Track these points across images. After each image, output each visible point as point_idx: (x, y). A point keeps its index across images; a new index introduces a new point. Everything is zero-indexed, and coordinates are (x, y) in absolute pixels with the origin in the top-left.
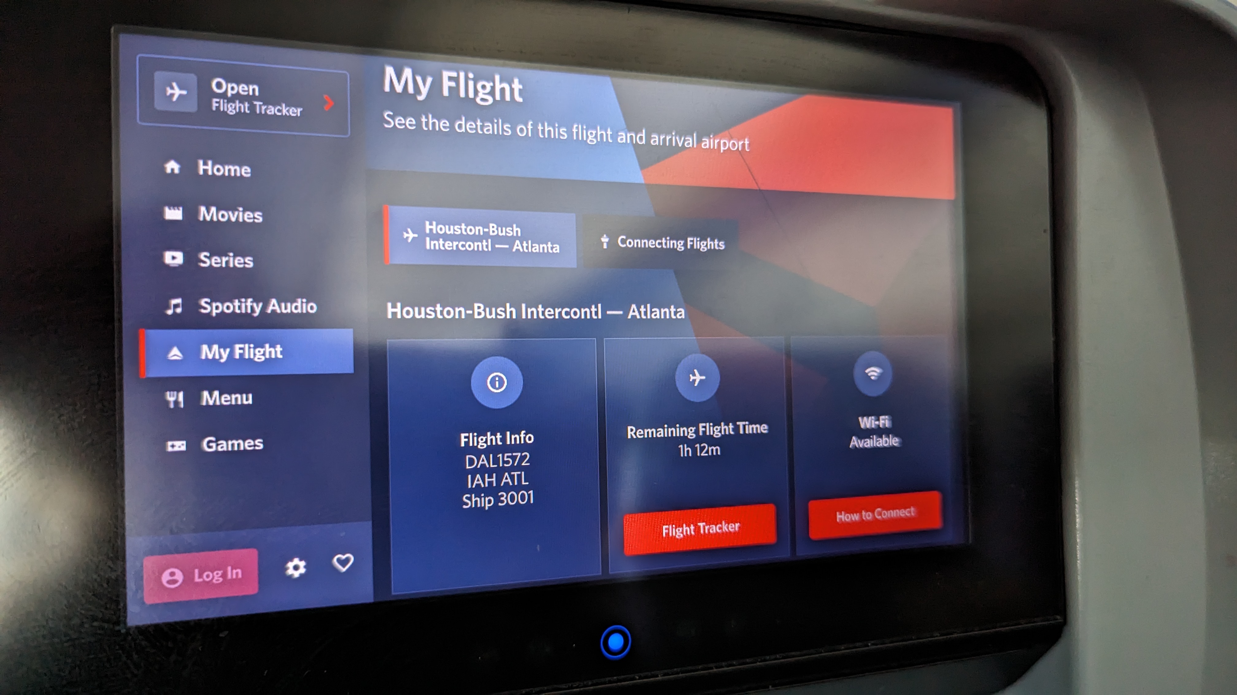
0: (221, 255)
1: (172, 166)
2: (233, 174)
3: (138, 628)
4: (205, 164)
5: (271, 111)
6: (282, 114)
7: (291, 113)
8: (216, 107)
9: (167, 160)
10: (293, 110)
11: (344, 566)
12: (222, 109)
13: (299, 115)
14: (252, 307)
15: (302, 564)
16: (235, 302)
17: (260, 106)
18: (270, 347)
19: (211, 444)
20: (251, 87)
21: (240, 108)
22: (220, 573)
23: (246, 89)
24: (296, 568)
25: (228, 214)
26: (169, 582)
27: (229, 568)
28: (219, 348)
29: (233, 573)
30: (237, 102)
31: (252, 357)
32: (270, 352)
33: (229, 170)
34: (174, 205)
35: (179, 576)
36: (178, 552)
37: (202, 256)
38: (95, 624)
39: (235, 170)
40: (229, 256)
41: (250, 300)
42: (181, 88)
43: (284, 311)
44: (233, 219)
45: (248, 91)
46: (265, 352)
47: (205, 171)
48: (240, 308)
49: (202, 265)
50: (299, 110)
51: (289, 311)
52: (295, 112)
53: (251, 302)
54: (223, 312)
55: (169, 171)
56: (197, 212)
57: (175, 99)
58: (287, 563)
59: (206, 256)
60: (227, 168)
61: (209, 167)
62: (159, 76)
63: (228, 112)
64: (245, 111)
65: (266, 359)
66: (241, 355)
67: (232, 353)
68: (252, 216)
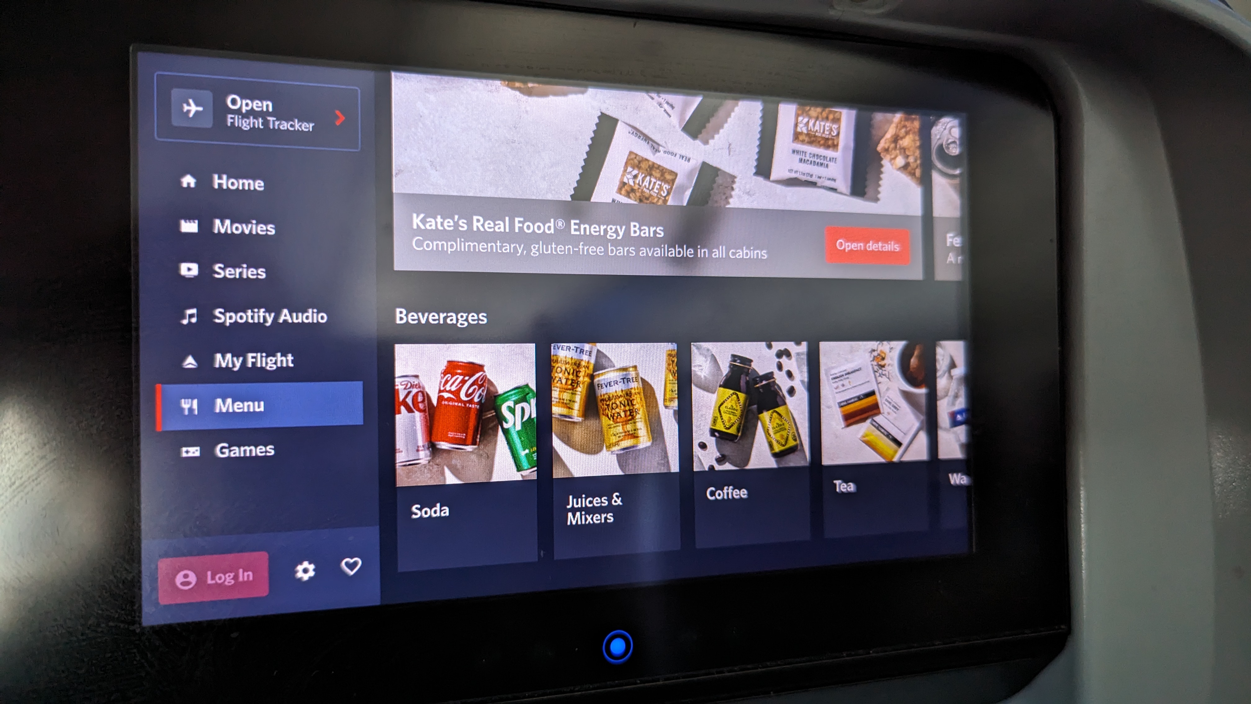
0: (234, 267)
1: (188, 181)
2: (246, 188)
3: (152, 628)
4: (220, 178)
5: (284, 127)
6: (295, 129)
7: (303, 129)
8: (231, 122)
9: (183, 175)
10: (305, 125)
11: (352, 570)
12: (237, 125)
13: (311, 130)
14: (264, 317)
15: (311, 567)
16: (248, 312)
18: (282, 356)
19: (224, 450)
20: (265, 103)
21: (254, 123)
22: (232, 575)
23: (260, 105)
24: (305, 571)
25: (242, 227)
26: (184, 584)
27: (241, 571)
28: (233, 357)
29: (245, 576)
30: (252, 118)
31: (264, 365)
32: (282, 361)
33: (243, 184)
34: (189, 218)
35: (193, 578)
36: (191, 555)
37: (217, 267)
38: (111, 624)
39: (249, 184)
40: (243, 268)
41: (262, 310)
42: (197, 105)
43: (295, 321)
44: (247, 232)
45: (262, 107)
46: (276, 361)
47: (220, 185)
48: (252, 317)
49: (217, 276)
50: (311, 125)
51: (300, 321)
52: (307, 127)
53: (264, 312)
54: (236, 322)
55: (185, 185)
56: (212, 225)
57: (191, 115)
58: (297, 565)
59: (220, 268)
60: (241, 181)
61: (224, 181)
62: (176, 93)
63: (243, 128)
64: (258, 127)
65: (278, 368)
66: (254, 364)
67: (244, 362)
68: (265, 228)
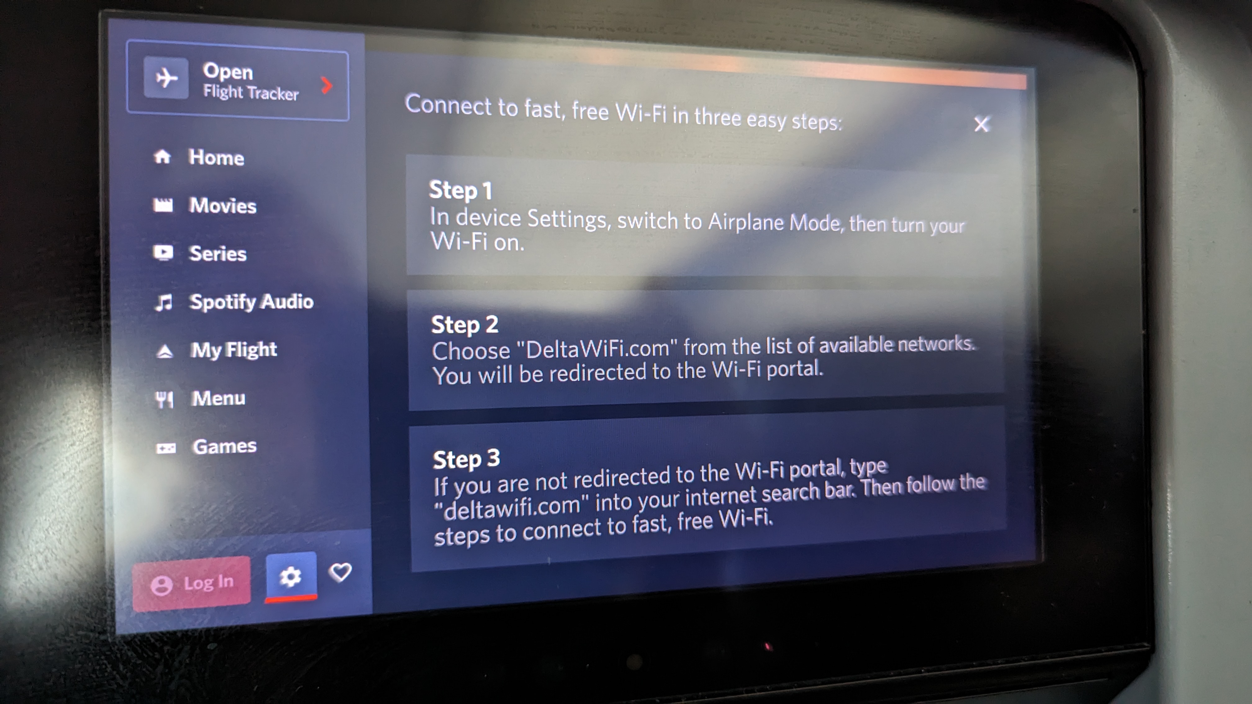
0: (212, 249)
1: (162, 156)
2: (225, 163)
3: (123, 637)
4: (196, 153)
5: (265, 96)
6: (278, 99)
7: (287, 98)
8: (208, 93)
9: (157, 150)
10: (289, 94)
11: (341, 576)
12: (214, 95)
13: (295, 99)
14: (245, 303)
16: (227, 297)
17: (254, 90)
18: (264, 345)
19: (202, 447)
20: (245, 71)
21: (233, 93)
22: (211, 581)
23: (240, 72)
25: (220, 205)
26: (160, 590)
27: (221, 576)
28: (211, 346)
29: (224, 582)
30: (230, 87)
31: (245, 355)
32: (264, 350)
33: (222, 159)
34: (163, 196)
35: (169, 584)
37: (193, 249)
38: (81, 633)
39: (228, 159)
40: (221, 249)
41: (243, 295)
42: (172, 73)
43: (279, 307)
44: (226, 211)
45: (242, 75)
46: (258, 350)
47: (196, 160)
48: (232, 303)
49: (193, 259)
50: (296, 94)
51: (284, 306)
52: (291, 96)
53: (245, 297)
54: (214, 308)
55: (159, 161)
56: (188, 204)
57: (165, 85)
59: (197, 250)
60: (219, 156)
61: (201, 156)
62: (149, 62)
63: (221, 98)
64: (238, 97)
65: (260, 357)
66: (233, 353)
67: (223, 352)
68: (245, 207)
